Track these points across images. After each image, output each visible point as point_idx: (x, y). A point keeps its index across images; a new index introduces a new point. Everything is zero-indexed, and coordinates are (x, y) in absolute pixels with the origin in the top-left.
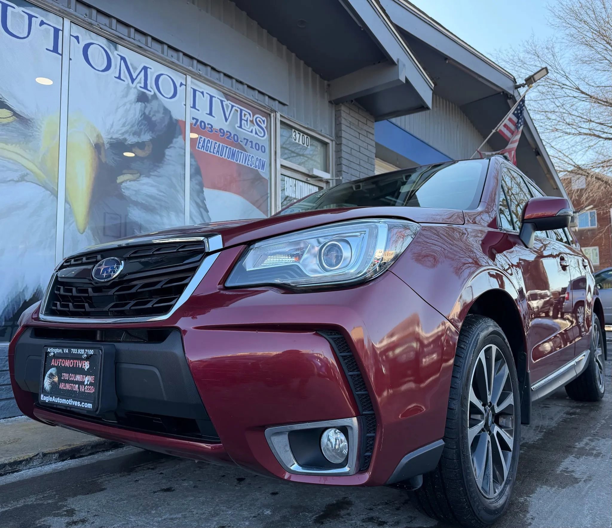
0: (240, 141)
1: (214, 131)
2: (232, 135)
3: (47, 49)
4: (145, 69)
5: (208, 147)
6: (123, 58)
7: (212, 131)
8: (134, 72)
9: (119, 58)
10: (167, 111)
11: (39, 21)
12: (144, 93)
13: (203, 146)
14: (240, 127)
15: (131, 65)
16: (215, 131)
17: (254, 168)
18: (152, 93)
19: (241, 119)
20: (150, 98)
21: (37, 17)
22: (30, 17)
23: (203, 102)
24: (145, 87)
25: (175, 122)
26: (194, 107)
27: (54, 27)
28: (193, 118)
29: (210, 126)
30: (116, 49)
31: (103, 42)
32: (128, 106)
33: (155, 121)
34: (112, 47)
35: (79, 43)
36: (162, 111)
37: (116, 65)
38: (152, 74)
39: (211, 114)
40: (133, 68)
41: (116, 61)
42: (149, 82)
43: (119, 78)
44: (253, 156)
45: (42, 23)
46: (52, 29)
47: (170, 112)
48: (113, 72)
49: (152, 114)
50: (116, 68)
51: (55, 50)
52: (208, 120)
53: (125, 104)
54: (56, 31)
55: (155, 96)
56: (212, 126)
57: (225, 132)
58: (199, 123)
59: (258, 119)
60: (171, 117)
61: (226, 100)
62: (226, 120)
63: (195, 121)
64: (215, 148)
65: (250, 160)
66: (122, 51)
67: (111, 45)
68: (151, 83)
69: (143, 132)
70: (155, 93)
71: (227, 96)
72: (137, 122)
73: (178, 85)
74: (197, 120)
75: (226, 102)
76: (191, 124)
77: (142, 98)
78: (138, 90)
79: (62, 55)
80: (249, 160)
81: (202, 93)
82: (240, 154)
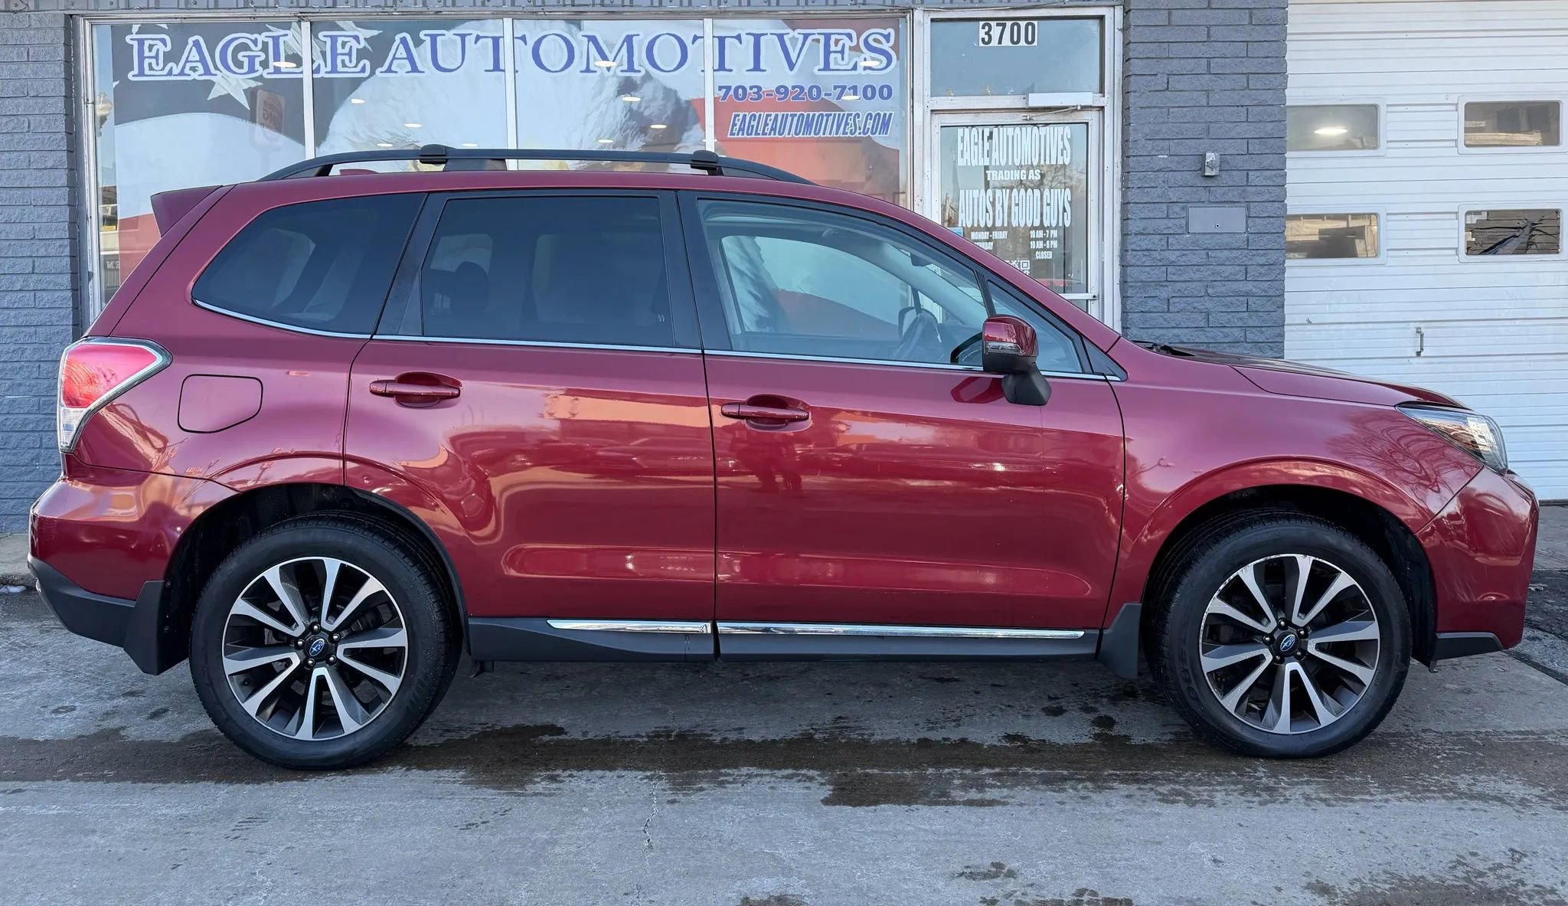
0: (826, 95)
1: (764, 96)
2: (806, 91)
3: (486, 71)
4: (629, 39)
5: (753, 126)
6: (592, 39)
7: (760, 97)
8: (611, 52)
9: (586, 39)
10: (669, 93)
11: (473, 38)
12: (628, 79)
13: (741, 129)
14: (827, 67)
15: (605, 42)
16: (767, 95)
17: (862, 135)
18: (643, 73)
19: (827, 52)
20: (638, 82)
21: (470, 34)
22: (463, 37)
23: (739, 55)
24: (631, 68)
25: (685, 106)
26: (722, 67)
27: (492, 37)
28: (720, 88)
29: (755, 90)
30: (580, 29)
31: (560, 27)
32: (603, 107)
33: (650, 115)
34: (574, 28)
35: (526, 44)
36: (660, 95)
37: (582, 53)
38: (641, 42)
39: (757, 67)
40: (607, 46)
41: (581, 45)
42: (635, 59)
43: (588, 70)
44: (858, 115)
45: (478, 38)
46: (491, 40)
47: (676, 91)
48: (579, 63)
49: (643, 105)
50: (581, 57)
51: (497, 67)
52: (750, 79)
53: (598, 107)
54: (496, 41)
55: (648, 77)
56: (759, 88)
57: (790, 88)
58: (732, 92)
59: (870, 40)
60: (678, 100)
61: (790, 31)
62: (791, 66)
63: (724, 90)
64: (766, 124)
65: (851, 122)
66: (590, 27)
67: (572, 26)
68: (640, 58)
69: (630, 139)
70: (647, 72)
71: (792, 23)
72: (619, 127)
73: (688, 42)
74: (728, 88)
75: (791, 34)
76: (716, 100)
77: (627, 87)
78: (618, 77)
79: (504, 71)
80: (847, 124)
81: (738, 38)
82: (825, 118)
